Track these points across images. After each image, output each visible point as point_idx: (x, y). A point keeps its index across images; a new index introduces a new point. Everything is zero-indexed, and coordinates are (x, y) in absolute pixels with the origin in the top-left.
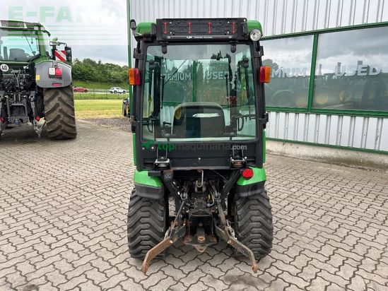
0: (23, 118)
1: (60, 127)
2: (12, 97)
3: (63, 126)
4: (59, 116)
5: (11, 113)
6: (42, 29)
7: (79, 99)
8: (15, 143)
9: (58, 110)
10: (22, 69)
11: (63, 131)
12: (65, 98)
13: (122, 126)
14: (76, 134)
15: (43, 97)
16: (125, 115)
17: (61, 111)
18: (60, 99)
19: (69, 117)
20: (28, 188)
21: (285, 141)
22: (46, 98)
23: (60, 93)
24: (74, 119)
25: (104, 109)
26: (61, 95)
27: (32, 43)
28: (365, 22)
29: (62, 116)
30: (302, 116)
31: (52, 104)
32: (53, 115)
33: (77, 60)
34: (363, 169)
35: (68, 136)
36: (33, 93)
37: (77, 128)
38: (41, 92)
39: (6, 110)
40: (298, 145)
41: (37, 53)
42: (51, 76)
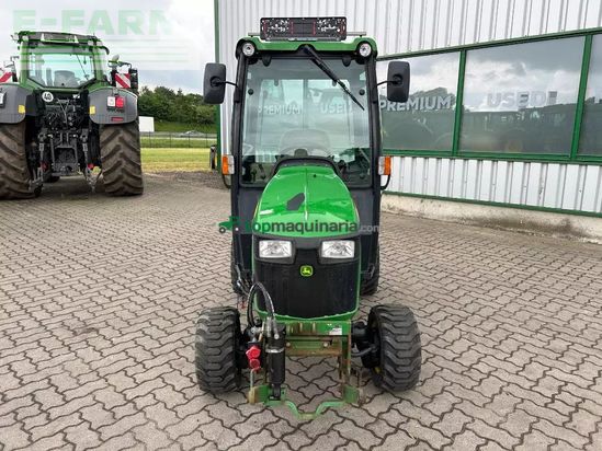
0: (72, 165)
1: (120, 178)
2: (56, 136)
3: (126, 177)
4: (119, 163)
5: (57, 158)
6: (98, 44)
7: (147, 147)
8: (61, 200)
9: (118, 154)
10: (71, 98)
11: (125, 183)
12: (128, 138)
13: (208, 182)
14: (142, 188)
15: (98, 137)
16: (213, 167)
17: (123, 155)
18: (122, 139)
19: (133, 164)
20: (82, 247)
21: (424, 197)
22: (103, 138)
23: (122, 131)
24: (139, 167)
25: (184, 160)
26: (123, 134)
27: (85, 62)
28: (526, 34)
29: (124, 162)
30: (445, 162)
31: (111, 146)
32: (112, 162)
33: (146, 89)
34: (523, 233)
35: (131, 191)
36: (85, 132)
37: (144, 180)
38: (95, 130)
39: (49, 155)
40: (440, 202)
41: (92, 77)
42: (109, 109)
